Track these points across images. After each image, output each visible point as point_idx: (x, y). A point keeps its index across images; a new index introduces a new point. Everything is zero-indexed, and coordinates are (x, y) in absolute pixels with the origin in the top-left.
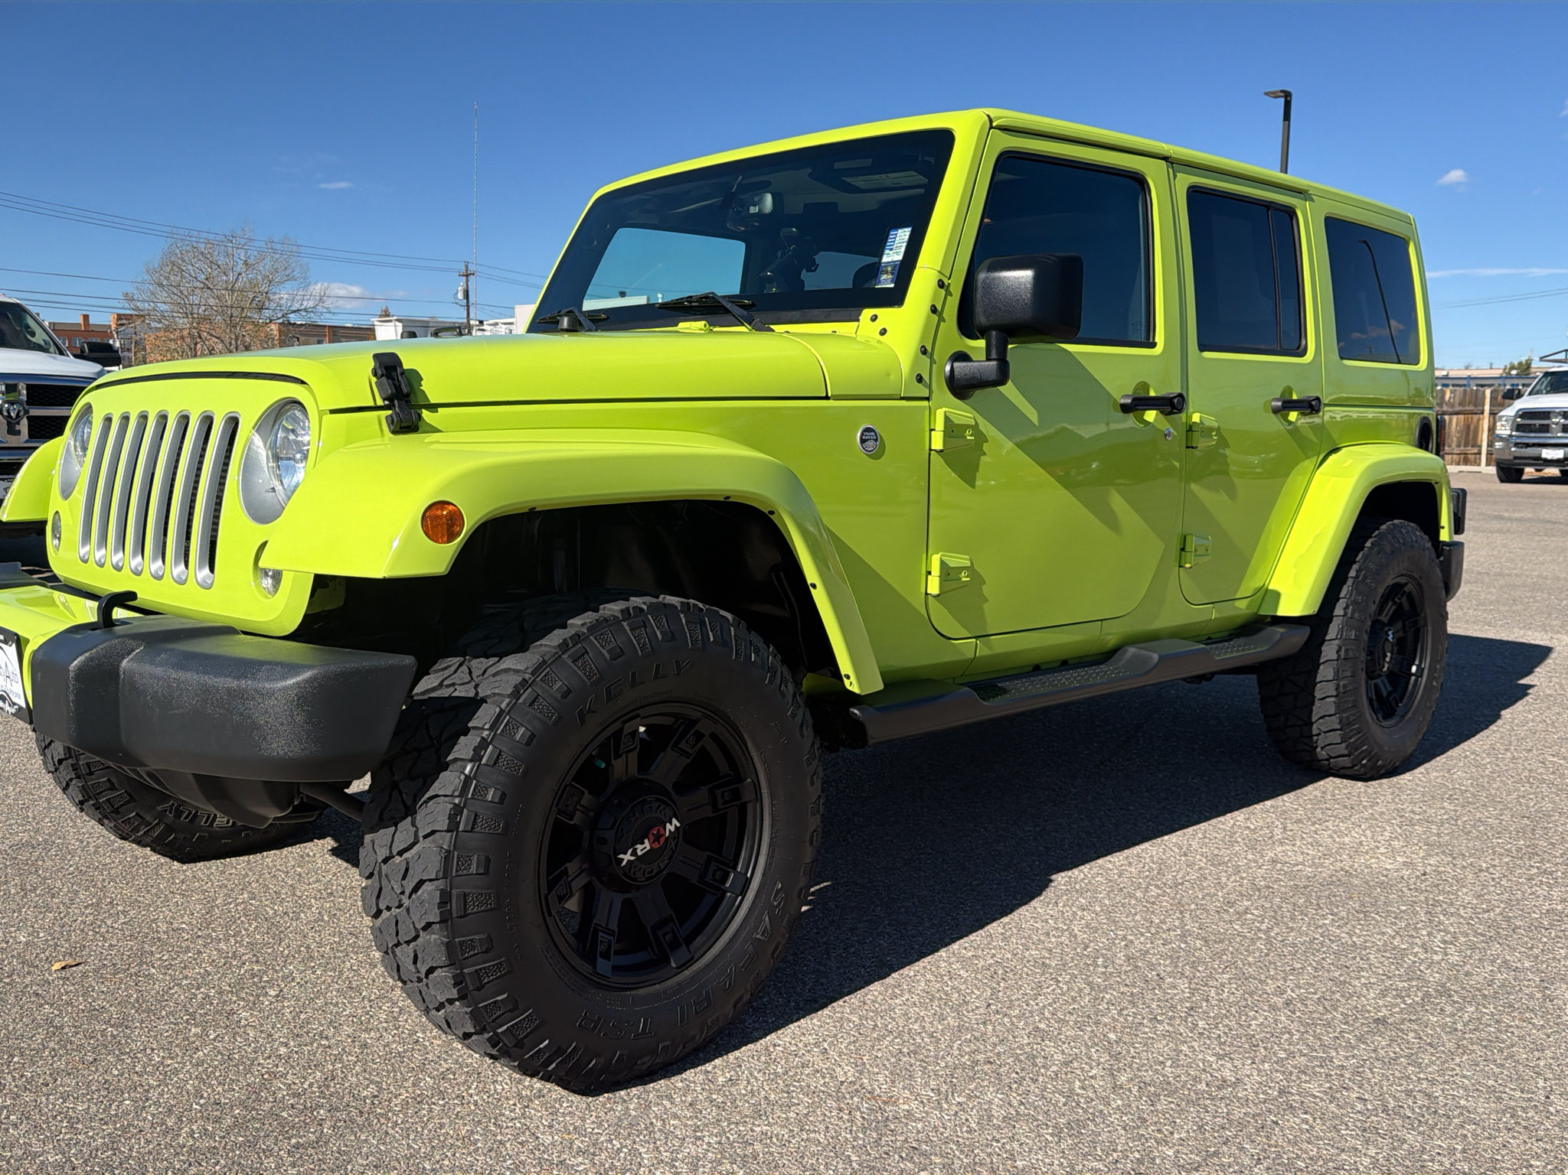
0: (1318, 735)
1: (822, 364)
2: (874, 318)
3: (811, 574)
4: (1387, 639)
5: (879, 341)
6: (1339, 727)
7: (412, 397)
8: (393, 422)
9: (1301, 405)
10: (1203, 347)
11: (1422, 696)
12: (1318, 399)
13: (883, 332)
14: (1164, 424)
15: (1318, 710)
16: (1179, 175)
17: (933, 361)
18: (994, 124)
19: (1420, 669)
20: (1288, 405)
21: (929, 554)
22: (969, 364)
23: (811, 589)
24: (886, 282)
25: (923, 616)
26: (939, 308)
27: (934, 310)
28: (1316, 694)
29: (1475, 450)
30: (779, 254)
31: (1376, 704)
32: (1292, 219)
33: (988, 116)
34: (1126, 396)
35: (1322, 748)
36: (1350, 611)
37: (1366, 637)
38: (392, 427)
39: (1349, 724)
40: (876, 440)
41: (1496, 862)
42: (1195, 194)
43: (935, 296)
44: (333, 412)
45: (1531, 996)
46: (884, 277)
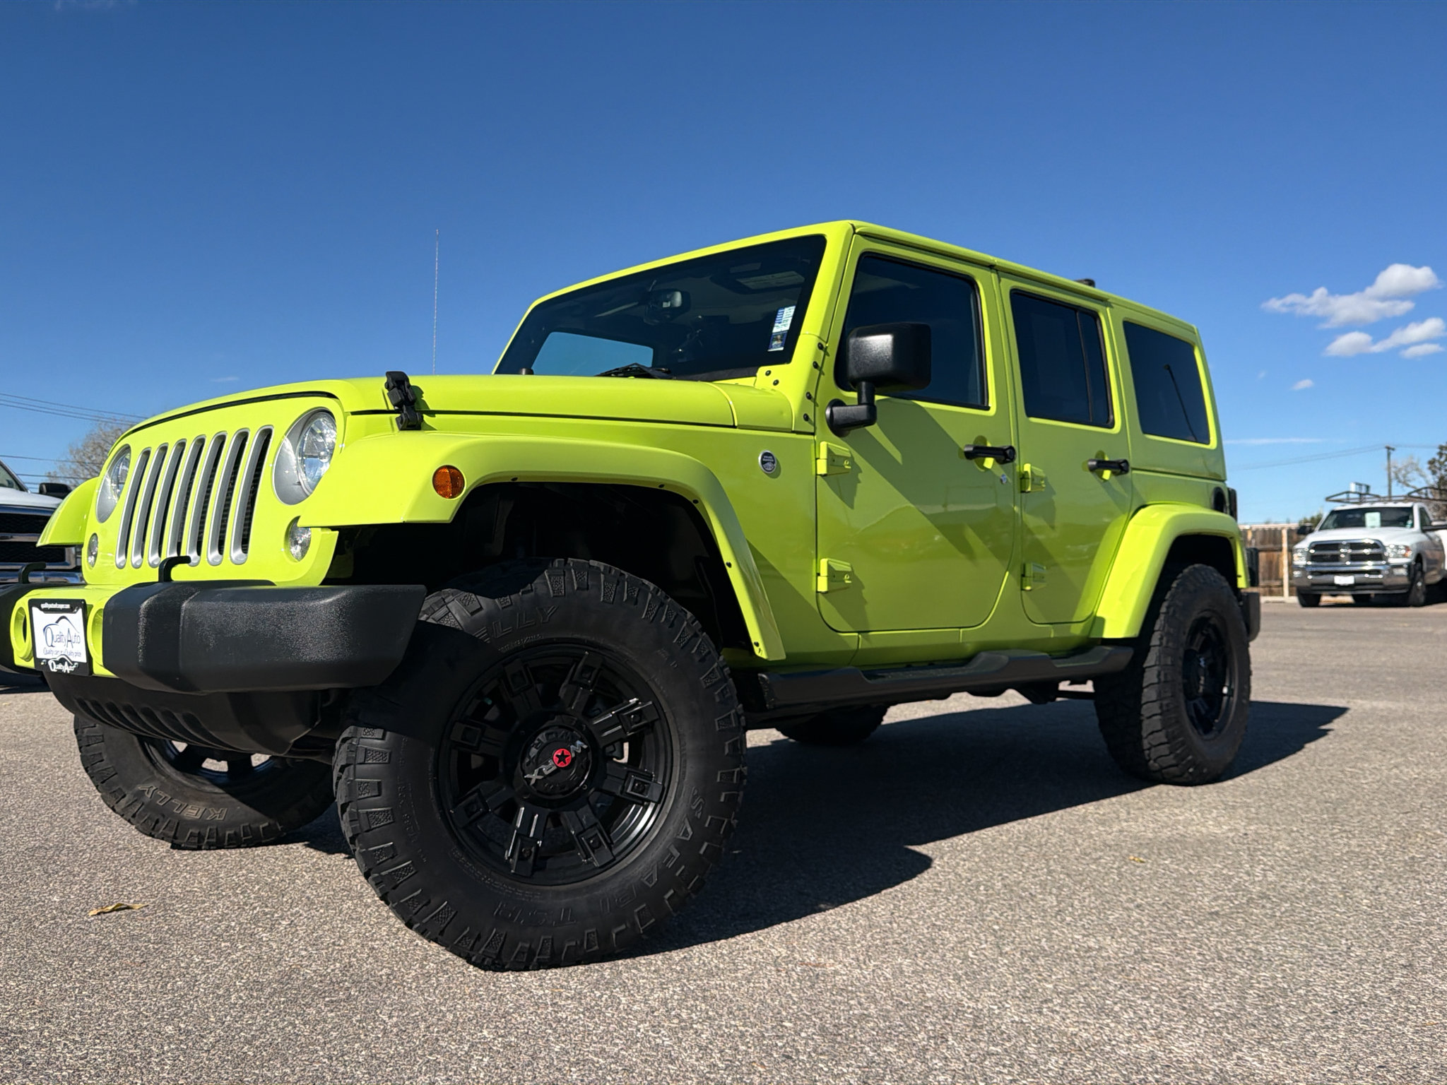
0: (1149, 749)
1: (731, 403)
2: (768, 373)
3: (727, 555)
4: (1200, 666)
5: (773, 390)
6: (1165, 740)
7: (416, 405)
8: (402, 422)
9: (1113, 465)
10: (1029, 414)
11: (1235, 713)
12: (1125, 461)
13: (776, 383)
14: (1000, 471)
15: (1147, 727)
16: (1002, 279)
17: (816, 405)
18: (857, 231)
19: (1230, 690)
20: (1102, 465)
21: (819, 558)
22: (845, 408)
23: (727, 567)
24: (777, 347)
25: (813, 609)
26: (820, 364)
27: (815, 365)
28: (1143, 712)
29: (1278, 583)
30: (688, 336)
31: (1196, 721)
32: (1096, 321)
33: (852, 225)
34: (968, 446)
35: (1155, 761)
36: (1165, 639)
37: (1180, 663)
38: (401, 426)
39: (1175, 738)
40: (773, 463)
41: (1305, 827)
42: (1016, 295)
43: (816, 355)
44: (354, 413)
45: (1335, 897)
46: (775, 343)
